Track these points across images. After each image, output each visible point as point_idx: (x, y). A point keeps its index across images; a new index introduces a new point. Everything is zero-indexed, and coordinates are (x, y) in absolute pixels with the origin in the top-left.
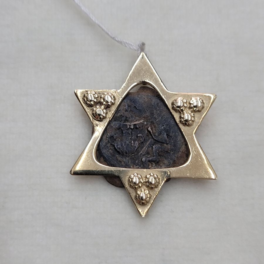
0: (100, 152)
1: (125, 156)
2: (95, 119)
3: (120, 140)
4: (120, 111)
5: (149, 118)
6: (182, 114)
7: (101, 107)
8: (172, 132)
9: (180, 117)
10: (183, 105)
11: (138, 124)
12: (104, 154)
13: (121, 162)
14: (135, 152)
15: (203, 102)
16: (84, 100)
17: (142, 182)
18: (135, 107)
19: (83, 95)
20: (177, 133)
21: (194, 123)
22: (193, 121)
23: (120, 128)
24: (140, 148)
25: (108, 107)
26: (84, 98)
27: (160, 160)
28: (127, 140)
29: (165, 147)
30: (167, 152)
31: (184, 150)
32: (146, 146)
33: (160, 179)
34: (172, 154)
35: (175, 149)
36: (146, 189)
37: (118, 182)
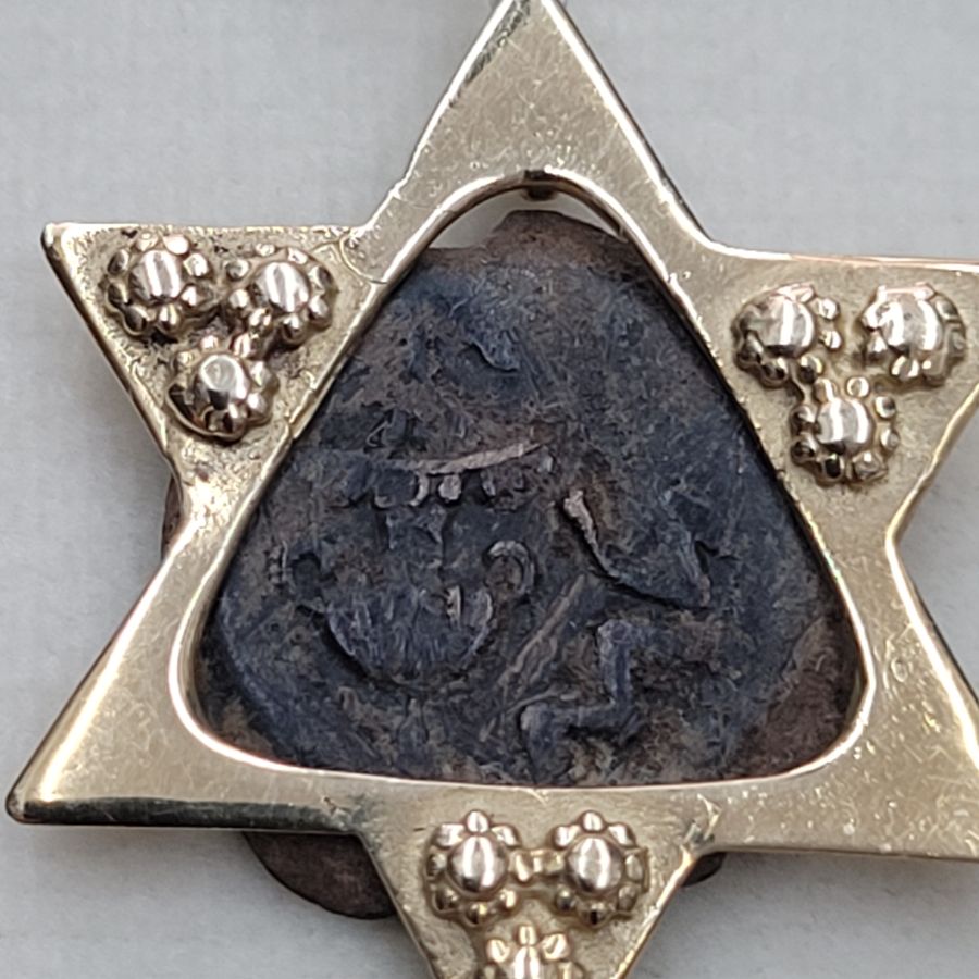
0: (219, 663)
1: (399, 694)
2: (189, 432)
3: (363, 579)
4: (363, 378)
5: (572, 427)
6: (808, 399)
7: (232, 347)
8: (738, 530)
9: (797, 425)
10: (817, 339)
11: (491, 467)
12: (247, 678)
13: (369, 733)
14: (472, 666)
15: (952, 321)
16: (114, 297)
17: (523, 875)
18: (473, 353)
19: (105, 260)
20: (769, 538)
21: (894, 466)
22: (886, 452)
23: (362, 498)
24: (506, 640)
25: (280, 345)
26: (112, 280)
27: (647, 727)
28: (416, 577)
29: (688, 631)
30: (700, 668)
31: (818, 656)
32: (550, 623)
33: (653, 861)
34: (737, 683)
35: (752, 649)
36: (553, 924)
37: (346, 878)
